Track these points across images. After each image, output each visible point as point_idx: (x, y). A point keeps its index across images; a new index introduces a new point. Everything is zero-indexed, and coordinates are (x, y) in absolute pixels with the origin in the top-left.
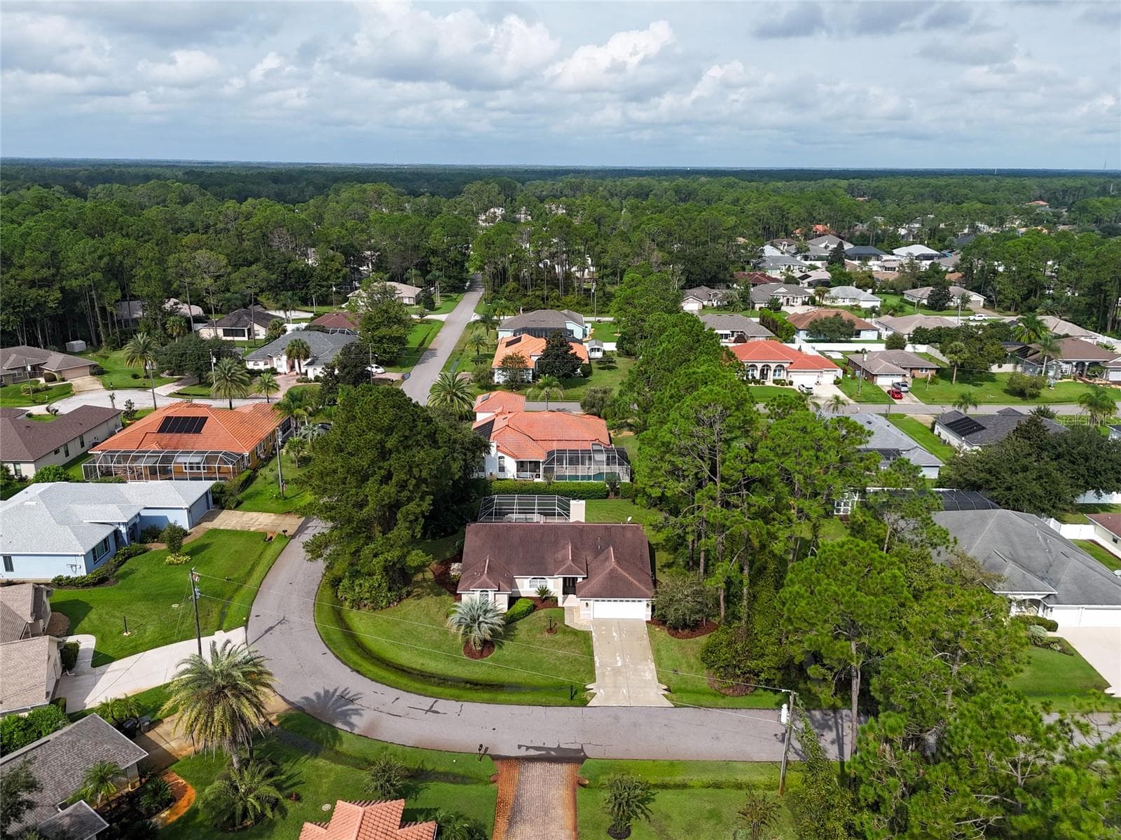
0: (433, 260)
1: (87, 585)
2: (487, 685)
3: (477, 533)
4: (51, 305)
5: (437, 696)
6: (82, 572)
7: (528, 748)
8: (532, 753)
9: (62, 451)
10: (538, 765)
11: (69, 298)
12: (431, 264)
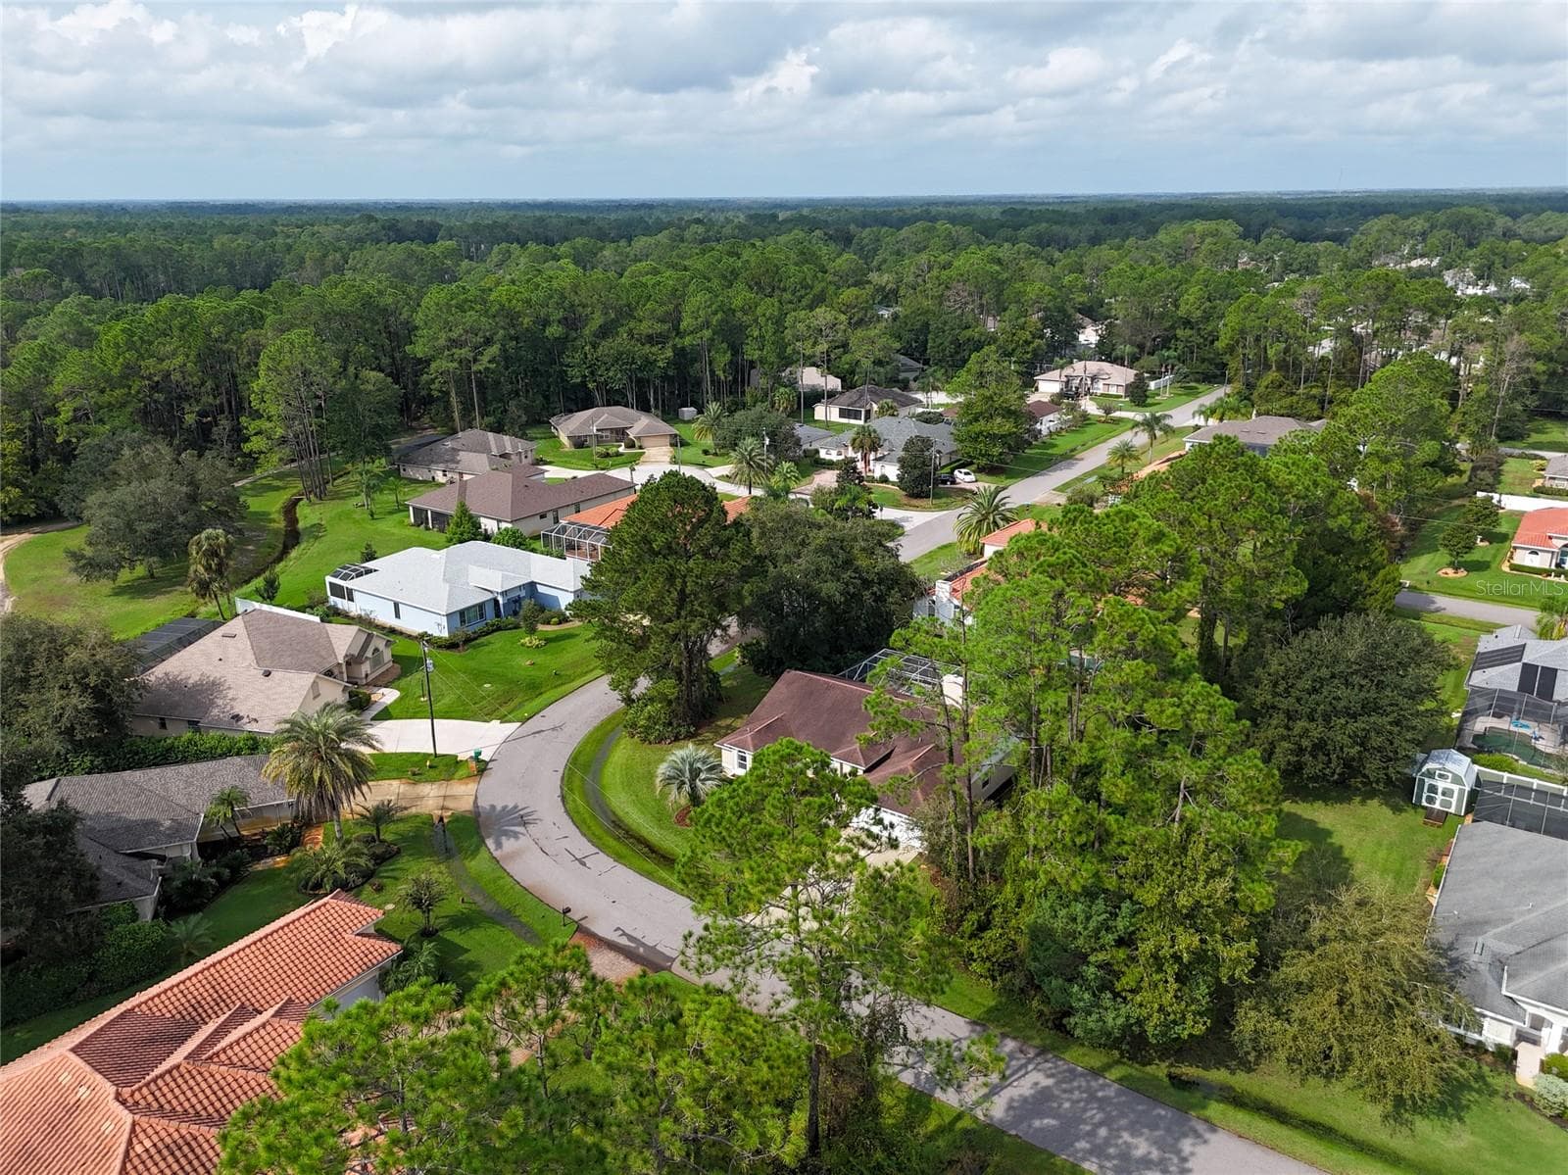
0: (1180, 333)
1: (440, 647)
2: (663, 857)
3: (789, 684)
4: (661, 364)
5: (602, 847)
6: (445, 634)
7: (624, 934)
8: (624, 941)
9: (550, 516)
10: (612, 955)
11: (684, 359)
12: (1177, 340)
